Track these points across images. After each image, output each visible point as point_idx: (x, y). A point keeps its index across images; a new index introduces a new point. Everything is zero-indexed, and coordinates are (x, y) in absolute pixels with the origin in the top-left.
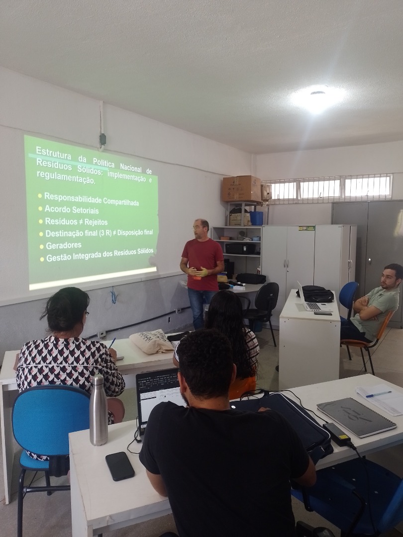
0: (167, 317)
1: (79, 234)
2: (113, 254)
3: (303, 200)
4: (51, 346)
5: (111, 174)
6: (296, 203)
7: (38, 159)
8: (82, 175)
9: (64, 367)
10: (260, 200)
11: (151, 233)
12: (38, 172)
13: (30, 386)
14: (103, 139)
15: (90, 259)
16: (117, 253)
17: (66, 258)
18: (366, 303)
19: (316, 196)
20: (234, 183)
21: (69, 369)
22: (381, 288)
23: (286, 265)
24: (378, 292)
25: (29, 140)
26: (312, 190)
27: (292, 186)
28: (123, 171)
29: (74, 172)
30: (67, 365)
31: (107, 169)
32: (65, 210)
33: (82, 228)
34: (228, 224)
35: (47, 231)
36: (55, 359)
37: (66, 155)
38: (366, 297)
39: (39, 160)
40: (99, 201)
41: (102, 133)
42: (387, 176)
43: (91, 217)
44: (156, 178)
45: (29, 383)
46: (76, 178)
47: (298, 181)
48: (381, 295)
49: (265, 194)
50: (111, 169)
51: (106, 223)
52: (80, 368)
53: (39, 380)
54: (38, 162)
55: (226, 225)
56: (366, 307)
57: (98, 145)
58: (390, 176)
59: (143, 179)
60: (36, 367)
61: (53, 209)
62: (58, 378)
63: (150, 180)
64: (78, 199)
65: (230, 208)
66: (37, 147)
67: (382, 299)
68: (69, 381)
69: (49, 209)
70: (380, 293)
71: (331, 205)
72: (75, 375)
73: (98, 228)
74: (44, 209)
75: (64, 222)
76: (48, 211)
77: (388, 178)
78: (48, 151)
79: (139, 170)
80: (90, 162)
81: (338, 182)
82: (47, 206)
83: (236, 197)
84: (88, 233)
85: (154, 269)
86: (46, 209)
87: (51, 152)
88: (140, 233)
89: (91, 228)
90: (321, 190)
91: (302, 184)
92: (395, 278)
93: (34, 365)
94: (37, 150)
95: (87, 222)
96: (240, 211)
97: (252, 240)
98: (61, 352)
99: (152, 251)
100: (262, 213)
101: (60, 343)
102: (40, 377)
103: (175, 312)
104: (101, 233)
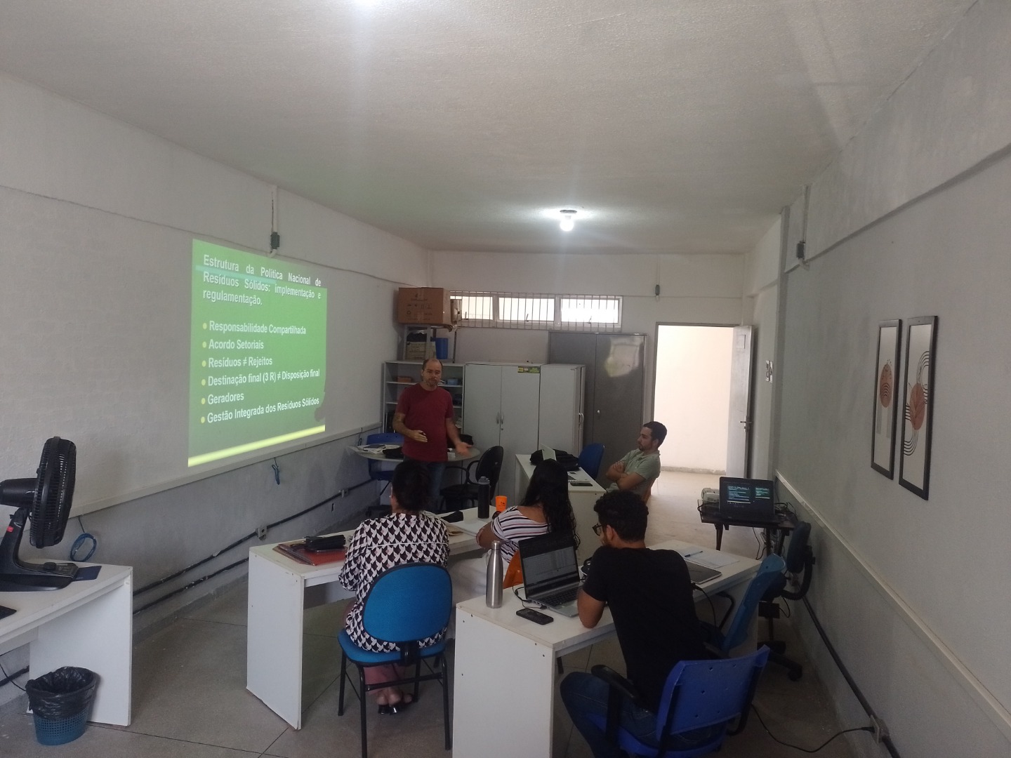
0: (330, 504)
1: (242, 379)
2: (276, 408)
3: (503, 322)
4: (402, 524)
5: (278, 289)
6: (493, 327)
7: (205, 272)
8: (250, 292)
9: (420, 544)
10: (450, 323)
11: (317, 374)
12: (205, 292)
13: (386, 568)
14: (275, 241)
15: (253, 417)
16: (282, 407)
17: (227, 416)
18: (622, 470)
19: (522, 318)
20: (416, 296)
21: (425, 547)
22: (638, 450)
23: (500, 421)
24: (635, 456)
25: (198, 245)
26: (515, 310)
27: (488, 301)
28: (292, 285)
29: (240, 290)
30: (422, 543)
31: (273, 282)
32: (230, 345)
33: (246, 370)
34: (404, 358)
35: (210, 377)
36: (410, 537)
37: (234, 264)
38: (621, 463)
39: (206, 274)
40: (263, 329)
41: (275, 231)
42: (615, 299)
43: (256, 354)
44: (325, 290)
45: (385, 565)
46: (244, 299)
47: (496, 296)
48: (640, 459)
49: (456, 313)
50: (279, 283)
51: (269, 362)
52: (434, 546)
53: (396, 560)
54: (205, 276)
55: (399, 358)
56: (624, 475)
57: (268, 248)
58: (619, 299)
59: (311, 295)
60: (391, 546)
61: (217, 345)
62: (416, 557)
63: (319, 295)
64: (243, 328)
65: (406, 333)
66: (205, 256)
67: (644, 464)
68: (428, 559)
69: (213, 345)
70: (638, 456)
71: (546, 334)
72: (432, 553)
73: (263, 369)
74: (208, 345)
75: (228, 363)
76: (212, 347)
77: (617, 301)
78: (216, 260)
79: (307, 281)
80: (257, 273)
81: (551, 301)
82: (212, 340)
83: (420, 318)
84: (252, 378)
85: (322, 429)
86: (210, 346)
87: (219, 261)
88: (306, 375)
89: (255, 371)
90: (529, 311)
91: (501, 300)
92: (650, 437)
93: (389, 544)
94: (205, 260)
95: (252, 362)
96: (423, 338)
97: (447, 383)
98: (414, 530)
99: (316, 401)
100: (447, 339)
101: (412, 520)
102: (397, 557)
103: (340, 494)
104: (265, 377)
